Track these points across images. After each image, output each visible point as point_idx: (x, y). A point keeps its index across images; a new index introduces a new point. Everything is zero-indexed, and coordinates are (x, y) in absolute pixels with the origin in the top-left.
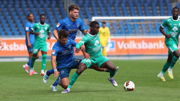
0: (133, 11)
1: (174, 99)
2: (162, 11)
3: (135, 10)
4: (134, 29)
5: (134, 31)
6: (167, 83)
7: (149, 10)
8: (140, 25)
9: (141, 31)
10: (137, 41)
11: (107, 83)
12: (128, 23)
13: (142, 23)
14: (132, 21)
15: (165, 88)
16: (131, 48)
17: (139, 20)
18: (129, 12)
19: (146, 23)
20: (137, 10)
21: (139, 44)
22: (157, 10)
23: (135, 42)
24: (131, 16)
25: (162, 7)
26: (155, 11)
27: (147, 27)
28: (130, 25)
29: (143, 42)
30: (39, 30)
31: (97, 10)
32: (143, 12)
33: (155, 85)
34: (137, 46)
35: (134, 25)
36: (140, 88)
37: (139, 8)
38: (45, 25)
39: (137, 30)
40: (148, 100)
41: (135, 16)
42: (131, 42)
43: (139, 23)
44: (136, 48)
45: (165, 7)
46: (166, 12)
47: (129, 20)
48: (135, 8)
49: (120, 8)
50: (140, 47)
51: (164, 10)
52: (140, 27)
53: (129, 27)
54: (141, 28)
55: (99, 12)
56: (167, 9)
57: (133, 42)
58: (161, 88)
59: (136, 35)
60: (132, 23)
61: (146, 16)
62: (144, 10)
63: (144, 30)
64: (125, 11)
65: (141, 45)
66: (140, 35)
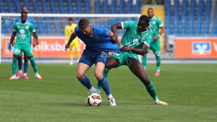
0: (45, 8)
1: (92, 109)
2: (79, 8)
3: (47, 6)
4: (46, 28)
5: (46, 30)
6: (83, 91)
7: (64, 6)
8: (53, 23)
9: (54, 30)
10: (49, 42)
11: (15, 90)
12: (40, 21)
13: (56, 21)
14: (45, 18)
15: (81, 96)
16: (42, 49)
17: (52, 18)
18: (41, 8)
19: (60, 21)
20: (50, 6)
21: (52, 46)
22: (73, 7)
23: (48, 43)
24: (44, 13)
25: (79, 4)
26: (70, 8)
27: (61, 26)
28: (42, 23)
29: (57, 43)
30: (19, 29)
31: (4, 6)
32: (58, 8)
33: (70, 93)
34: (50, 48)
35: (46, 24)
36: (52, 96)
37: (53, 4)
38: (27, 24)
39: (50, 30)
40: (61, 110)
41: (48, 13)
42: (42, 43)
43: (52, 21)
44: (48, 49)
45: (83, 4)
46: (83, 9)
47: (40, 18)
48: (48, 4)
49: (31, 4)
50: (53, 49)
51: (82, 7)
52: (53, 26)
53: (41, 25)
54: (55, 27)
55: (6, 8)
56: (84, 6)
57: (46, 43)
58: (76, 97)
59: (48, 35)
60: (44, 22)
61: (61, 13)
62: (59, 6)
63: (58, 29)
64: (36, 8)
65: (55, 47)
66: (53, 35)
